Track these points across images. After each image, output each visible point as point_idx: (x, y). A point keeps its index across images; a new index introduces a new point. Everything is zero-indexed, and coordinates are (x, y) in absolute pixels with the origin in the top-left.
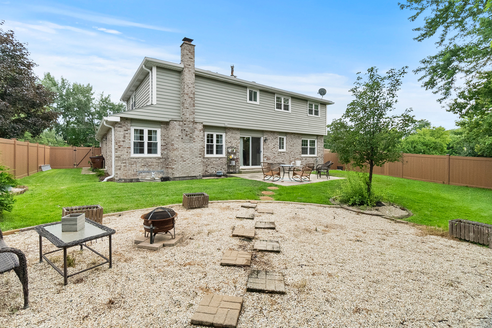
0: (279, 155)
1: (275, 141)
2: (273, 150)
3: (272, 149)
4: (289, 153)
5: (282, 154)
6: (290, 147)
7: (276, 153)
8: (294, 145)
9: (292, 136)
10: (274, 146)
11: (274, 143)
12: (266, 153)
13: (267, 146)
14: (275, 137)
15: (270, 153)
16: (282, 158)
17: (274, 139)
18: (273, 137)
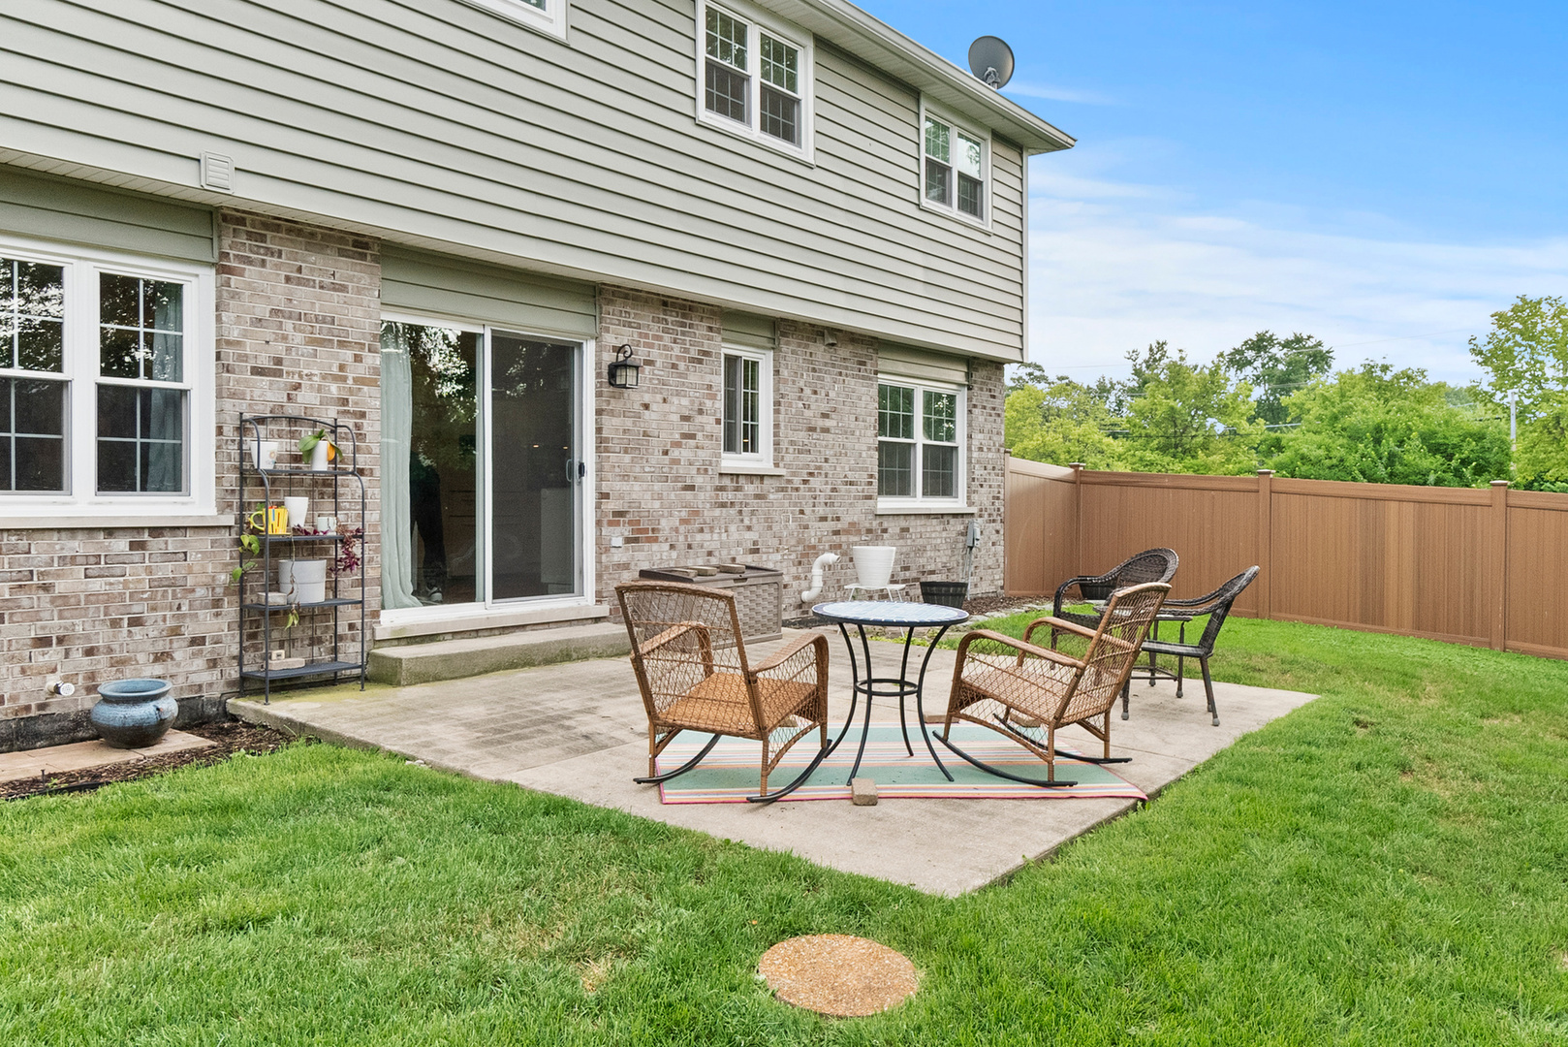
0: (725, 497)
1: (693, 378)
2: (684, 454)
3: (675, 453)
4: (796, 481)
5: (750, 489)
6: (801, 436)
7: (699, 481)
8: (827, 422)
9: (819, 349)
10: (686, 427)
11: (685, 402)
12: (624, 486)
13: (629, 423)
14: (694, 353)
15: (657, 486)
16: (747, 522)
17: (682, 365)
18: (677, 350)
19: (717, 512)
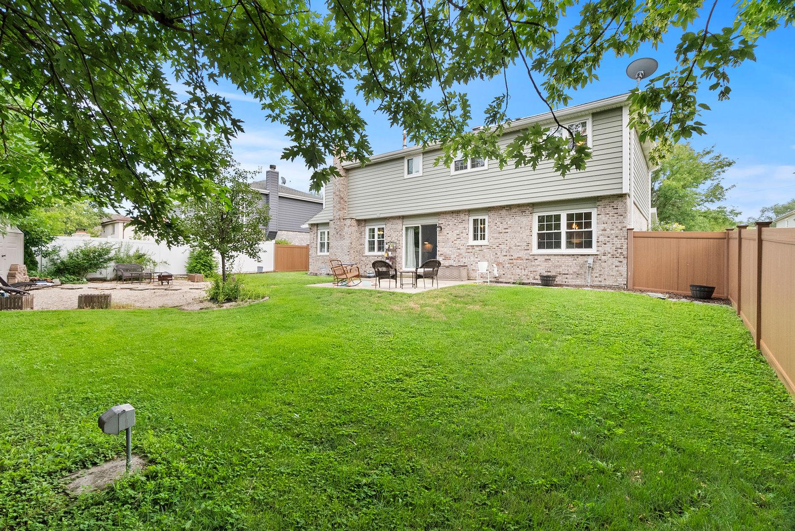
0: (468, 251)
1: (460, 226)
2: (457, 242)
3: (455, 242)
4: (494, 246)
5: (477, 249)
6: (497, 235)
7: (461, 247)
8: (507, 231)
9: (504, 212)
10: (458, 237)
11: (458, 231)
12: (443, 249)
13: (444, 237)
14: (460, 221)
15: (450, 249)
16: (476, 256)
17: (457, 224)
18: (456, 221)
19: (467, 254)
